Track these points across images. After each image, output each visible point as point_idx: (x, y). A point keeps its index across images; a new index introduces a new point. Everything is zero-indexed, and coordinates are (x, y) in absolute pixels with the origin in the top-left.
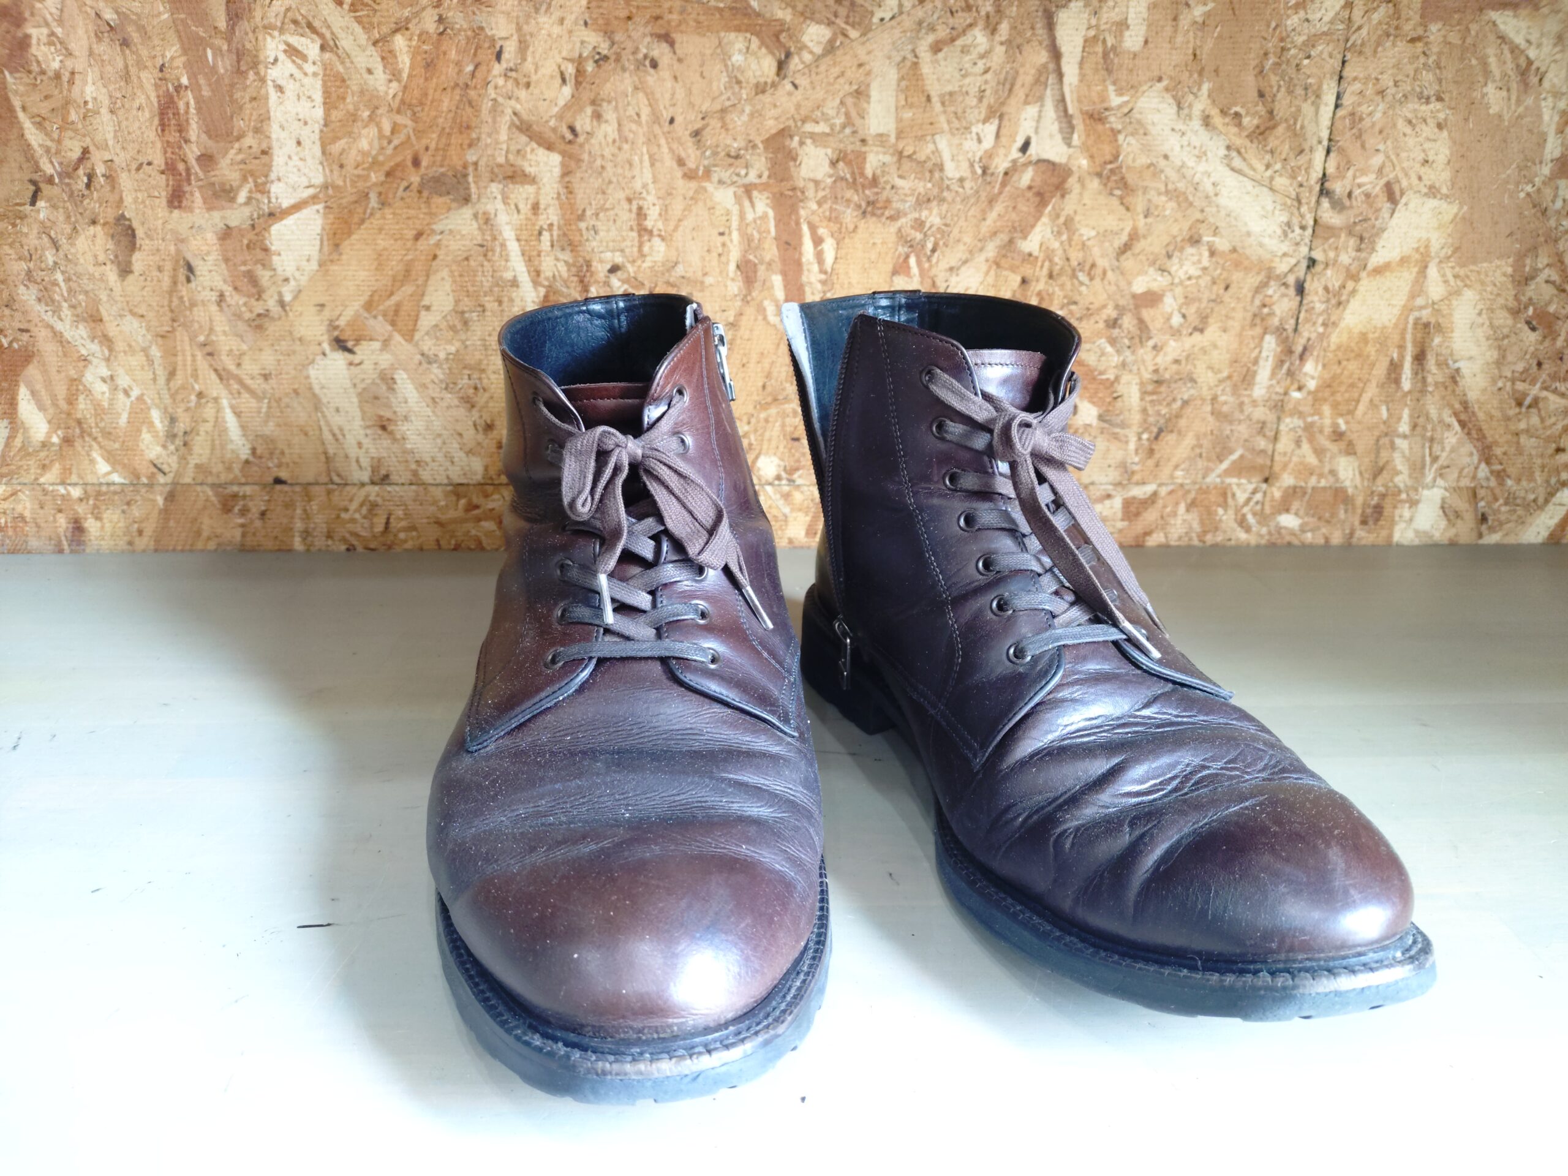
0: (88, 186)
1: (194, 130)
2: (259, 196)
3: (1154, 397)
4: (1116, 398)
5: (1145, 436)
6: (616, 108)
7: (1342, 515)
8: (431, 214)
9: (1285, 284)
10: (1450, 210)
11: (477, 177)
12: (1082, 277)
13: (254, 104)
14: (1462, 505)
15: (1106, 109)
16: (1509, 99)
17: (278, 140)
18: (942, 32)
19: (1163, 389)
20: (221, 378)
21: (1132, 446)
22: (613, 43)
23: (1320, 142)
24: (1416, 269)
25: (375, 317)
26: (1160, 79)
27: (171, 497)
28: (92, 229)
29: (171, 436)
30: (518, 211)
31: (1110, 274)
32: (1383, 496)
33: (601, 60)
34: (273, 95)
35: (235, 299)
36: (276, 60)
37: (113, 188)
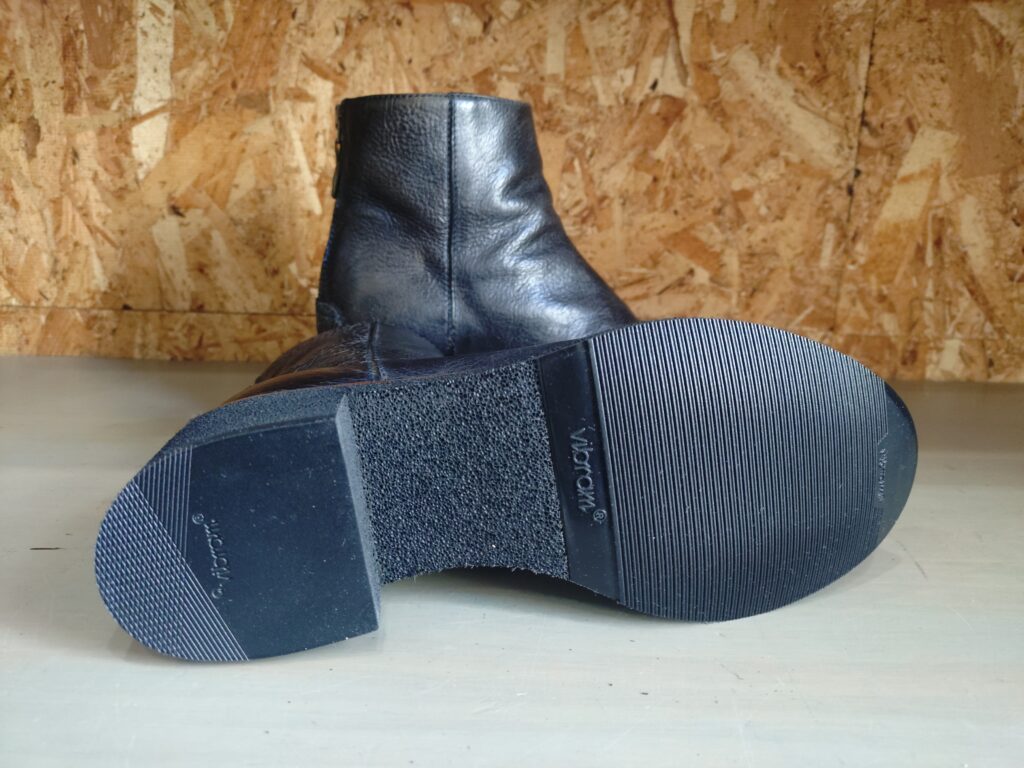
0: (11, 96)
1: (85, 60)
2: (125, 105)
3: (748, 266)
4: (722, 266)
5: (743, 294)
6: (372, 52)
7: (887, 356)
8: (242, 122)
9: (840, 188)
10: (953, 139)
11: (276, 97)
12: (696, 178)
13: (128, 43)
14: (974, 352)
15: (711, 61)
16: (990, 63)
17: (142, 68)
18: (596, 6)
19: (755, 260)
20: (91, 231)
21: (734, 300)
22: (371, 8)
23: (860, 88)
24: (931, 180)
25: (200, 192)
26: (747, 42)
27: (50, 317)
28: (11, 127)
29: (54, 273)
30: (302, 119)
31: (716, 177)
32: (917, 344)
33: (363, 19)
34: (140, 38)
35: (104, 177)
36: (144, 15)
37: (28, 98)
